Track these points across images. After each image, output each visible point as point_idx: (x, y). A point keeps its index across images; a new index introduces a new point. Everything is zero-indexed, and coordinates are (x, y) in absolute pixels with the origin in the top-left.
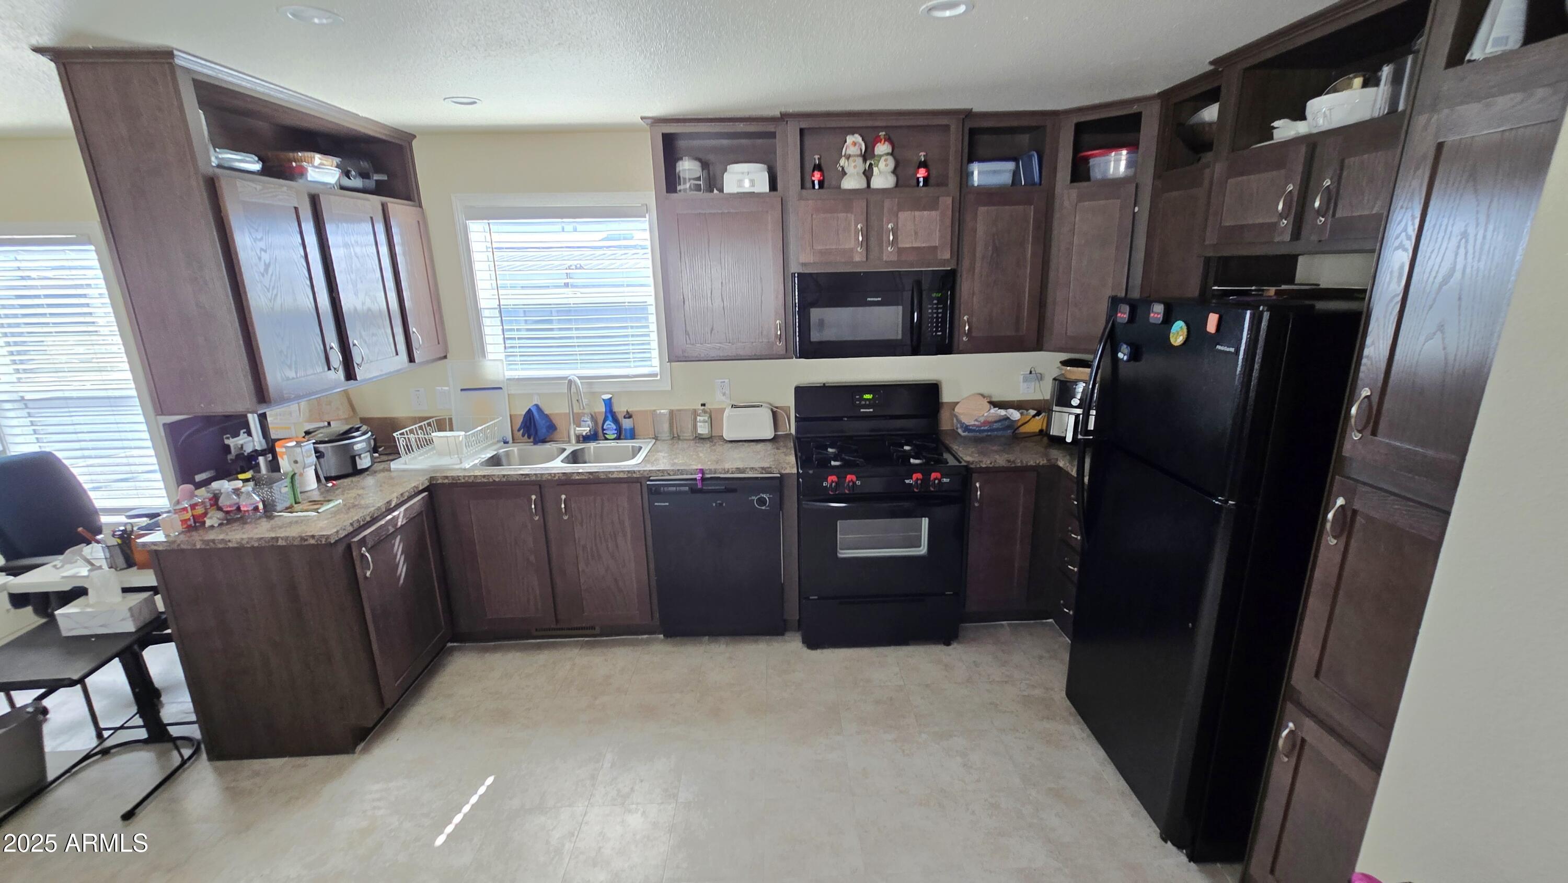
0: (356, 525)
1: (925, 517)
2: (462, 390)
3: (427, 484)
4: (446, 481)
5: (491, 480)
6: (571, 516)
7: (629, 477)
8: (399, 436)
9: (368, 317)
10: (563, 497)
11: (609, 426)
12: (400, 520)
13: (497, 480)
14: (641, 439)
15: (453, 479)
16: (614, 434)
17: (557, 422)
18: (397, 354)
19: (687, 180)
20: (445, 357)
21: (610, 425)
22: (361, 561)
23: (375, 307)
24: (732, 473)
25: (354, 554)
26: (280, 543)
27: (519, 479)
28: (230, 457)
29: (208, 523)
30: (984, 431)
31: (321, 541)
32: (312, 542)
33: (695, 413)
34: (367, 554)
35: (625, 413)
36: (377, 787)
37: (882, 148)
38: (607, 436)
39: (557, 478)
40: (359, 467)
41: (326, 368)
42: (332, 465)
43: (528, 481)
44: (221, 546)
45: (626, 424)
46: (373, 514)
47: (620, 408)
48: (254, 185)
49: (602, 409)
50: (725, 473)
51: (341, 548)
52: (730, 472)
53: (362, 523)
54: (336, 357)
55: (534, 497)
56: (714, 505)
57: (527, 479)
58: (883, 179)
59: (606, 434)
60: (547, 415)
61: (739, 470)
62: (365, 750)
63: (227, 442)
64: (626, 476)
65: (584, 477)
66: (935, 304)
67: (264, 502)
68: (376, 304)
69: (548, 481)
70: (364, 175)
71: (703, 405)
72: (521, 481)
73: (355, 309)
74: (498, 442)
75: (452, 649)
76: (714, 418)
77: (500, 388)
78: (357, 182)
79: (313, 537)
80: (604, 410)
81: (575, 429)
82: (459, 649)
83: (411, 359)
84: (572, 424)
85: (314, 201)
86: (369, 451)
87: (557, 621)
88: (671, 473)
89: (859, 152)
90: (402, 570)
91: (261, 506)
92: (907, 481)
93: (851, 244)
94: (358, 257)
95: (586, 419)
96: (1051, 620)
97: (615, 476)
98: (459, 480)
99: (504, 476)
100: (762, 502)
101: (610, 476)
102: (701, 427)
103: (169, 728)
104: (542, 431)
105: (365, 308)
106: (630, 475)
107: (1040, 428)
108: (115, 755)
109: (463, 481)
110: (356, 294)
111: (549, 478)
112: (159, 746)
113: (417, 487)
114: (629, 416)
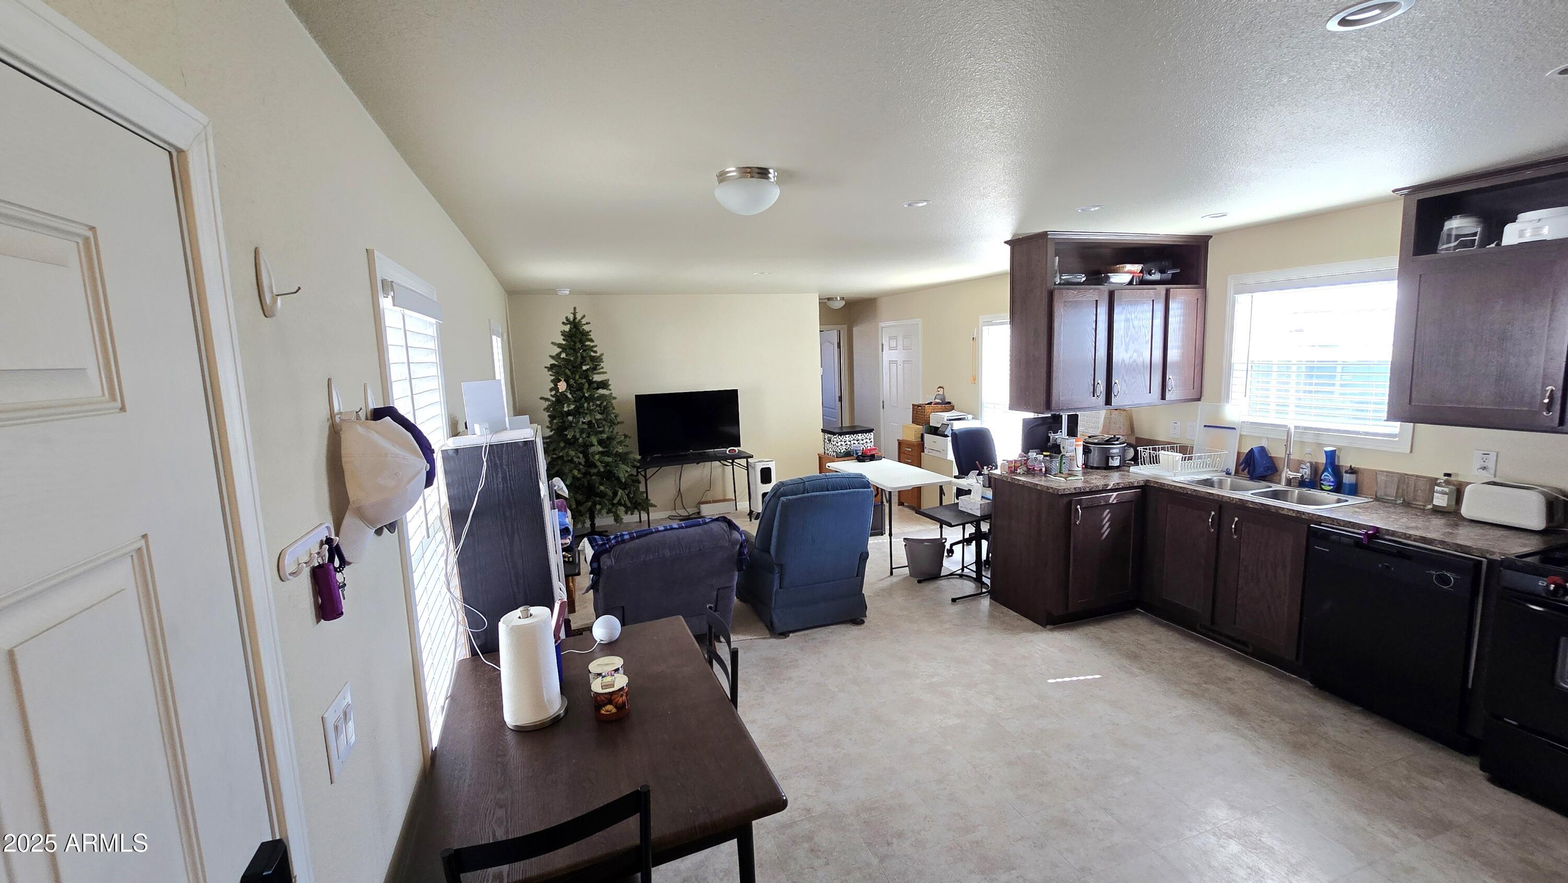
0: (1078, 491)
2: (1205, 426)
3: (1142, 483)
4: (1156, 485)
6: (1240, 538)
7: (1297, 517)
8: (1142, 450)
9: (1132, 368)
10: (1236, 519)
11: (1326, 477)
12: (1111, 499)
13: (1189, 492)
14: (1360, 497)
15: (1161, 485)
16: (1330, 486)
17: (1279, 464)
18: (1150, 392)
19: (1453, 238)
20: (1199, 400)
21: (1328, 476)
22: (1075, 513)
23: (1140, 361)
24: (1414, 541)
25: (1072, 507)
26: (1039, 488)
28: (1049, 444)
29: (1019, 471)
32: (1051, 491)
33: (1434, 482)
34: (1079, 510)
35: (1348, 469)
36: (1044, 646)
38: (1323, 486)
39: (1233, 501)
40: (1110, 465)
41: (1092, 395)
42: (1095, 458)
43: (1211, 499)
44: (1016, 482)
45: (1348, 479)
46: (1092, 488)
47: (1345, 462)
48: (1073, 292)
49: (1322, 460)
51: (1065, 500)
52: (1412, 539)
53: (1082, 491)
54: (1102, 388)
55: (1213, 513)
56: (1380, 566)
59: (1323, 484)
60: (1271, 457)
61: (1424, 540)
62: (1051, 630)
63: (1049, 435)
64: (1294, 515)
65: (1257, 507)
67: (1046, 468)
68: (1141, 358)
69: (1226, 502)
70: (1162, 271)
71: (1449, 475)
73: (1123, 361)
74: (1222, 471)
75: (1138, 613)
76: (1458, 494)
77: (1234, 429)
78: (1156, 276)
79: (1052, 488)
80: (1325, 462)
81: (1287, 472)
82: (1142, 614)
83: (1163, 397)
84: (1285, 468)
85: (1111, 295)
86: (1120, 456)
87: (1213, 622)
88: (1341, 524)
90: (1106, 531)
91: (1044, 469)
94: (1134, 328)
95: (1304, 467)
97: (1284, 512)
98: (1165, 486)
100: (1443, 580)
101: (1280, 512)
103: (983, 577)
104: (1260, 470)
105: (1132, 360)
106: (1298, 515)
108: (964, 579)
109: (1166, 488)
110: (1127, 351)
112: (977, 583)
113: (1132, 483)
114: (1352, 471)
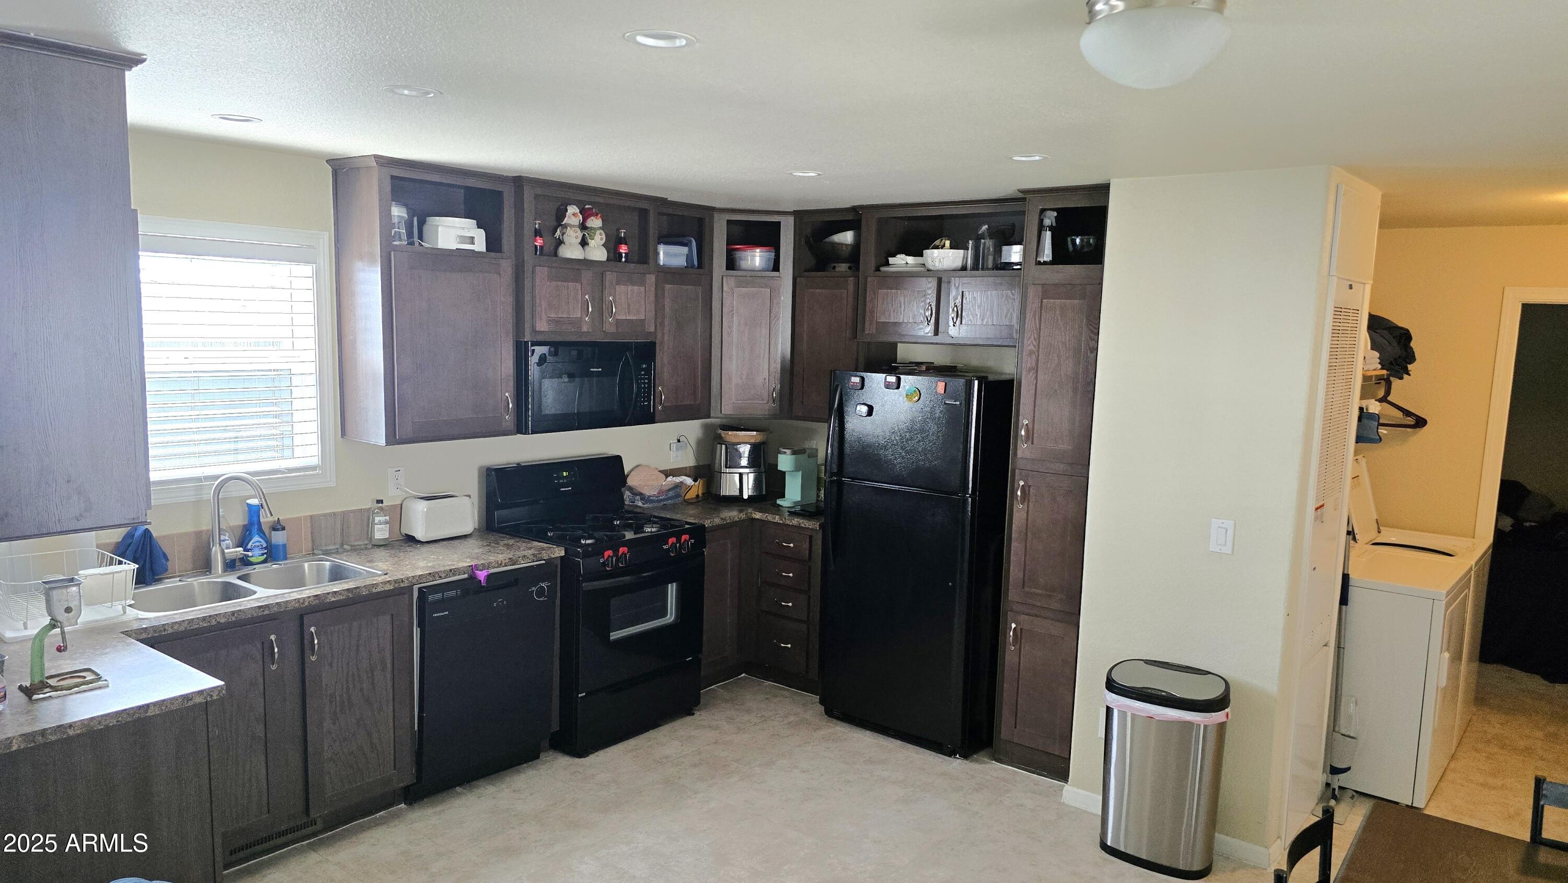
1: (671, 583)
4: (144, 636)
5: (214, 622)
6: (320, 657)
7: (395, 589)
10: (310, 630)
13: (223, 621)
15: (155, 631)
16: (263, 554)
24: (506, 566)
27: (255, 615)
30: (661, 500)
31: (211, 696)
33: (367, 514)
37: (595, 222)
38: (251, 559)
39: (306, 604)
43: (266, 615)
45: (277, 539)
50: (498, 567)
56: (495, 604)
57: (267, 612)
58: (597, 252)
64: (392, 588)
65: (341, 597)
66: (643, 375)
71: (380, 501)
72: (258, 617)
76: (398, 513)
80: (246, 522)
81: (222, 551)
84: (217, 546)
88: (443, 575)
89: (578, 223)
92: (665, 547)
93: (578, 314)
96: (743, 675)
97: (379, 589)
98: (165, 630)
99: (233, 613)
100: (541, 592)
101: (374, 590)
102: (379, 530)
106: (397, 585)
107: (696, 494)
111: (297, 605)
114: (277, 526)
